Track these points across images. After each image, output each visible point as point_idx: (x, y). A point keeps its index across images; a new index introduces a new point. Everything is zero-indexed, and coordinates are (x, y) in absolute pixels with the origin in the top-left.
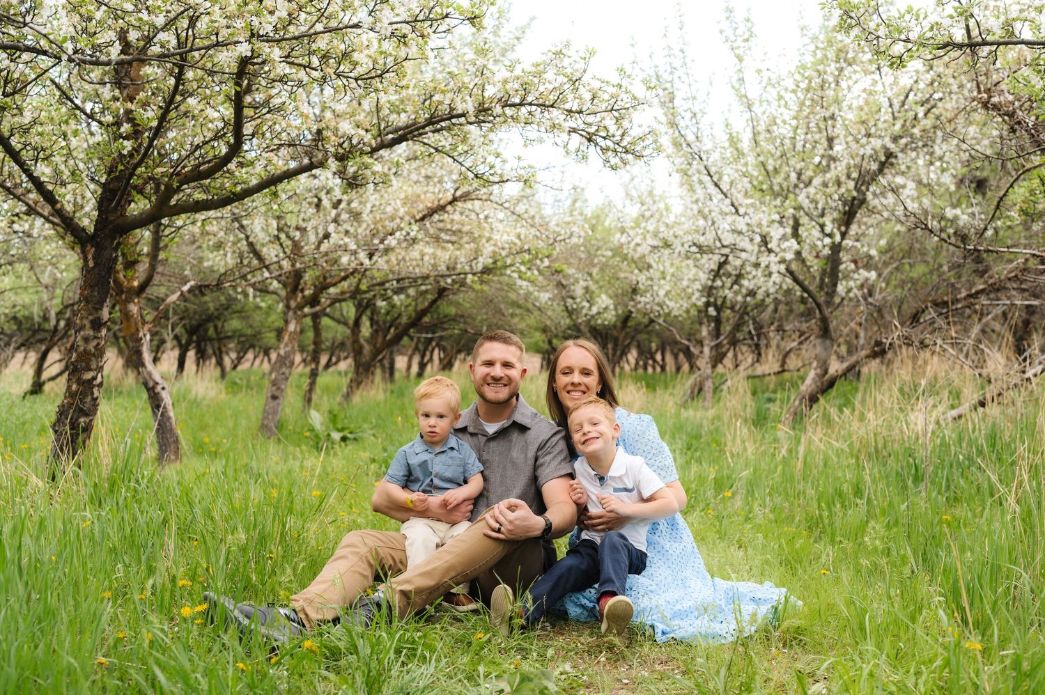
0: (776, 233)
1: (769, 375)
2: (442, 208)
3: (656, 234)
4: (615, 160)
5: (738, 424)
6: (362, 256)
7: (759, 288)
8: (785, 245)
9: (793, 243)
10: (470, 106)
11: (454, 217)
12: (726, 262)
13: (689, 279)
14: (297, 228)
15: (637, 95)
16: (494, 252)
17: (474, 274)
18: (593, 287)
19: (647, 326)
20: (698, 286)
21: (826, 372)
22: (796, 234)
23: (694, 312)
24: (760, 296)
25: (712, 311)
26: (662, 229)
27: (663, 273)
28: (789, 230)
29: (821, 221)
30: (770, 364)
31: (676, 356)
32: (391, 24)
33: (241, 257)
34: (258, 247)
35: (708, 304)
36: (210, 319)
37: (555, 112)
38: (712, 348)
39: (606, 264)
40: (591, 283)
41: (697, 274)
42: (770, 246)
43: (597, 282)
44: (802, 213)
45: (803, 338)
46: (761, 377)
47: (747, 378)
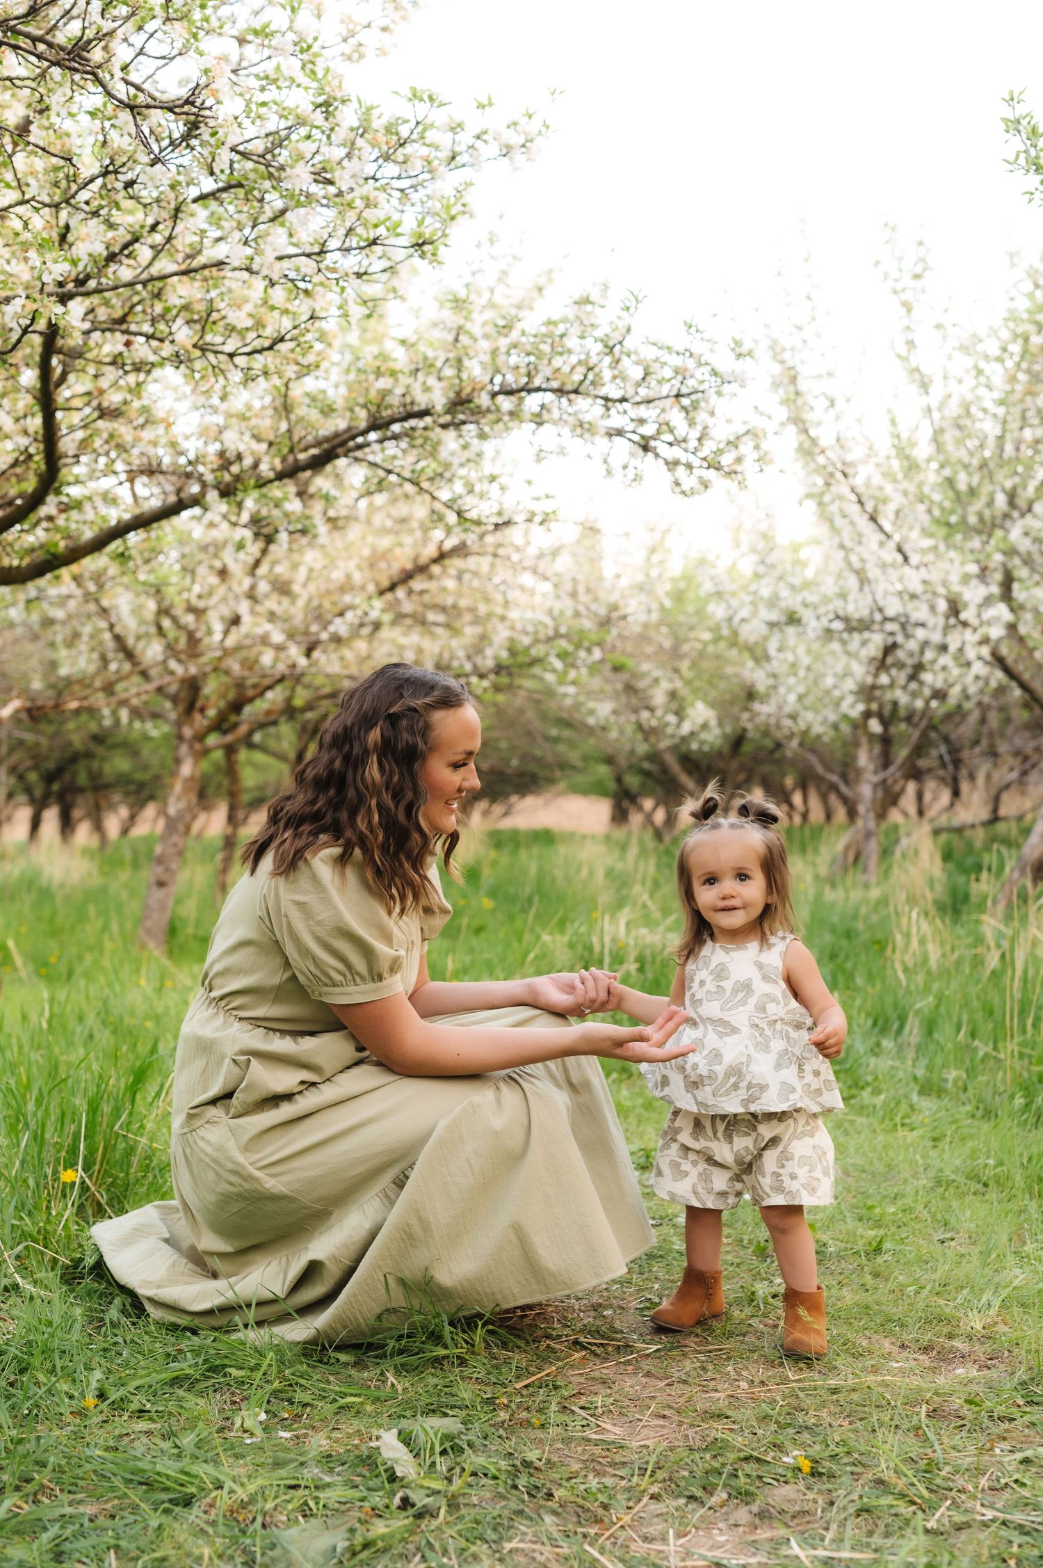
0: (973, 594)
1: (973, 826)
2: (421, 569)
3: (773, 602)
4: (689, 482)
5: (914, 915)
6: (295, 653)
7: (951, 686)
8: (989, 613)
9: (1001, 611)
10: (439, 398)
11: (445, 584)
12: (894, 646)
13: (835, 675)
14: (191, 609)
15: (720, 368)
16: (512, 640)
17: (482, 676)
18: (684, 691)
19: (772, 752)
20: (850, 685)
22: (1006, 594)
23: (845, 728)
24: (952, 699)
25: (875, 726)
26: (784, 593)
27: (793, 665)
28: (995, 590)
30: (973, 809)
31: (824, 798)
32: (280, 258)
33: (105, 660)
34: (130, 642)
35: (867, 715)
36: (74, 758)
37: (582, 403)
38: (875, 786)
39: (702, 654)
40: (678, 684)
41: (847, 666)
42: (963, 616)
43: (688, 683)
44: (1017, 561)
45: (1028, 765)
46: (959, 830)
47: (937, 832)
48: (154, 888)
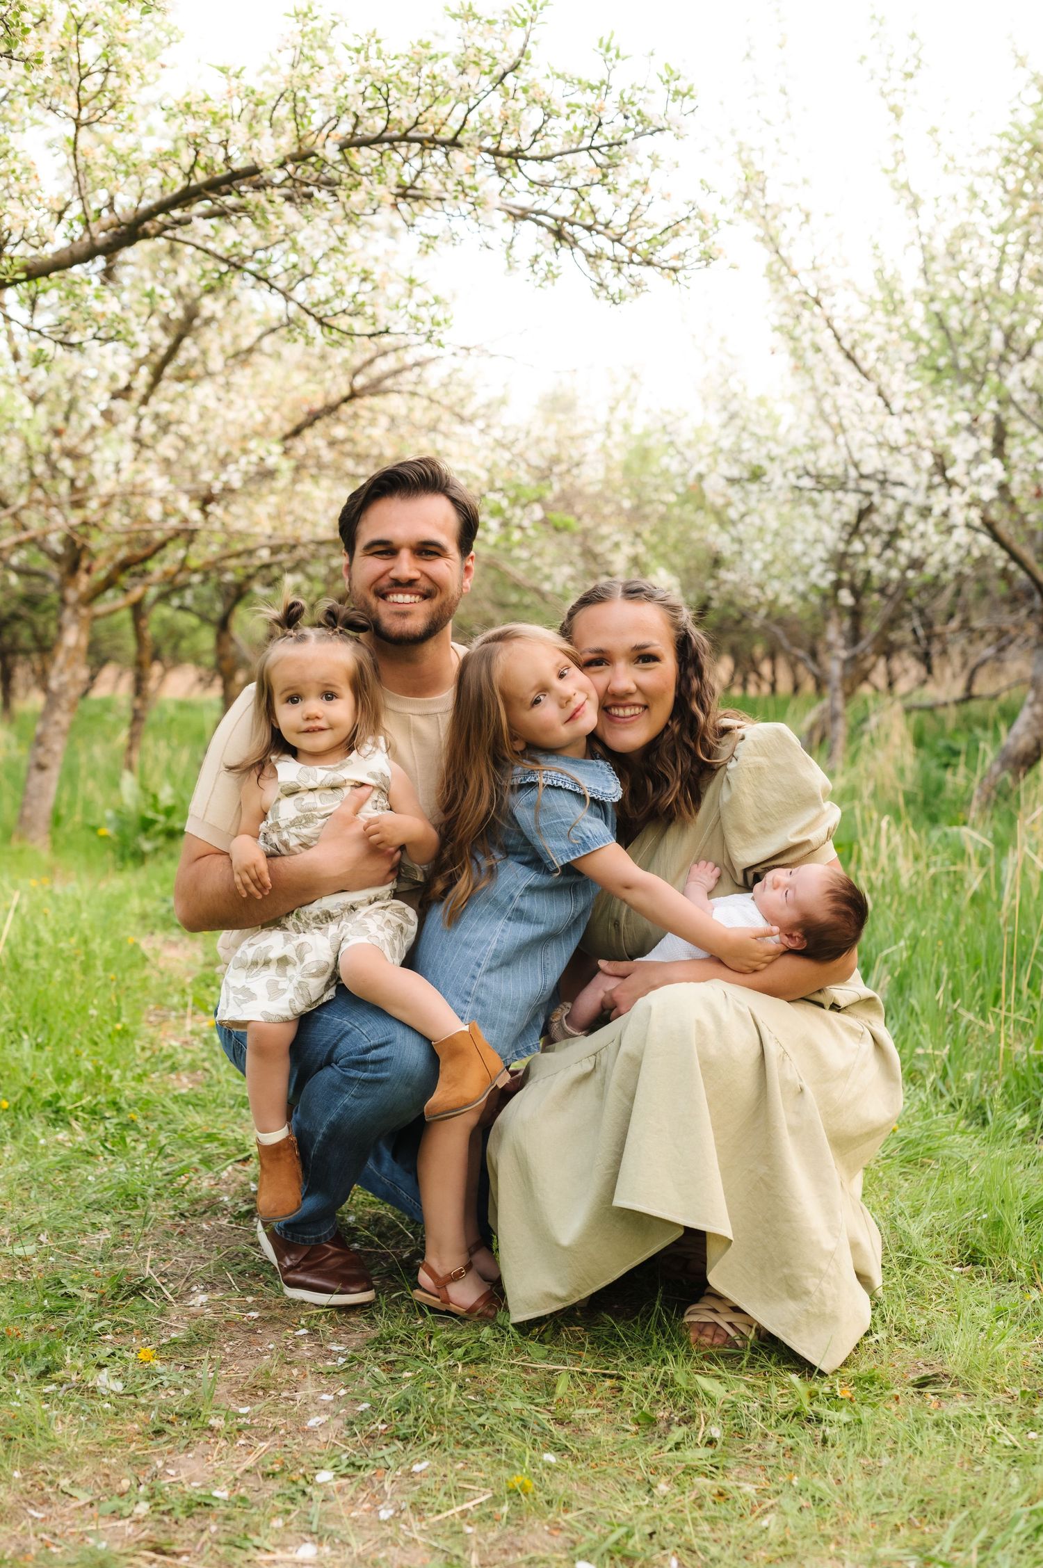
0: (962, 448)
1: (945, 705)
2: (330, 410)
3: (735, 455)
4: (616, 284)
5: (884, 824)
6: (188, 507)
7: (930, 554)
8: (982, 470)
9: (995, 467)
12: (871, 508)
13: (805, 541)
18: (646, 557)
19: (738, 622)
20: (820, 552)
22: (999, 450)
23: (815, 599)
24: (931, 569)
25: (846, 598)
26: (747, 444)
27: (761, 530)
28: (987, 442)
30: (949, 686)
31: (793, 666)
35: (838, 585)
37: (465, 162)
38: (845, 663)
39: (664, 519)
40: (641, 549)
41: (819, 531)
42: (951, 474)
43: (652, 548)
45: (1004, 641)
46: (931, 709)
47: (908, 711)
48: (35, 772)
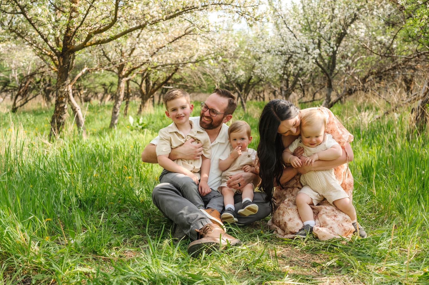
0: (311, 47)
7: (304, 67)
8: (315, 51)
9: (317, 51)
12: (291, 57)
13: (276, 64)
18: (237, 67)
20: (280, 66)
21: (330, 101)
24: (305, 70)
25: (285, 77)
28: (317, 45)
29: (329, 42)
30: (308, 98)
35: (284, 74)
40: (235, 65)
41: (280, 61)
42: (309, 52)
43: (238, 64)
44: (322, 38)
